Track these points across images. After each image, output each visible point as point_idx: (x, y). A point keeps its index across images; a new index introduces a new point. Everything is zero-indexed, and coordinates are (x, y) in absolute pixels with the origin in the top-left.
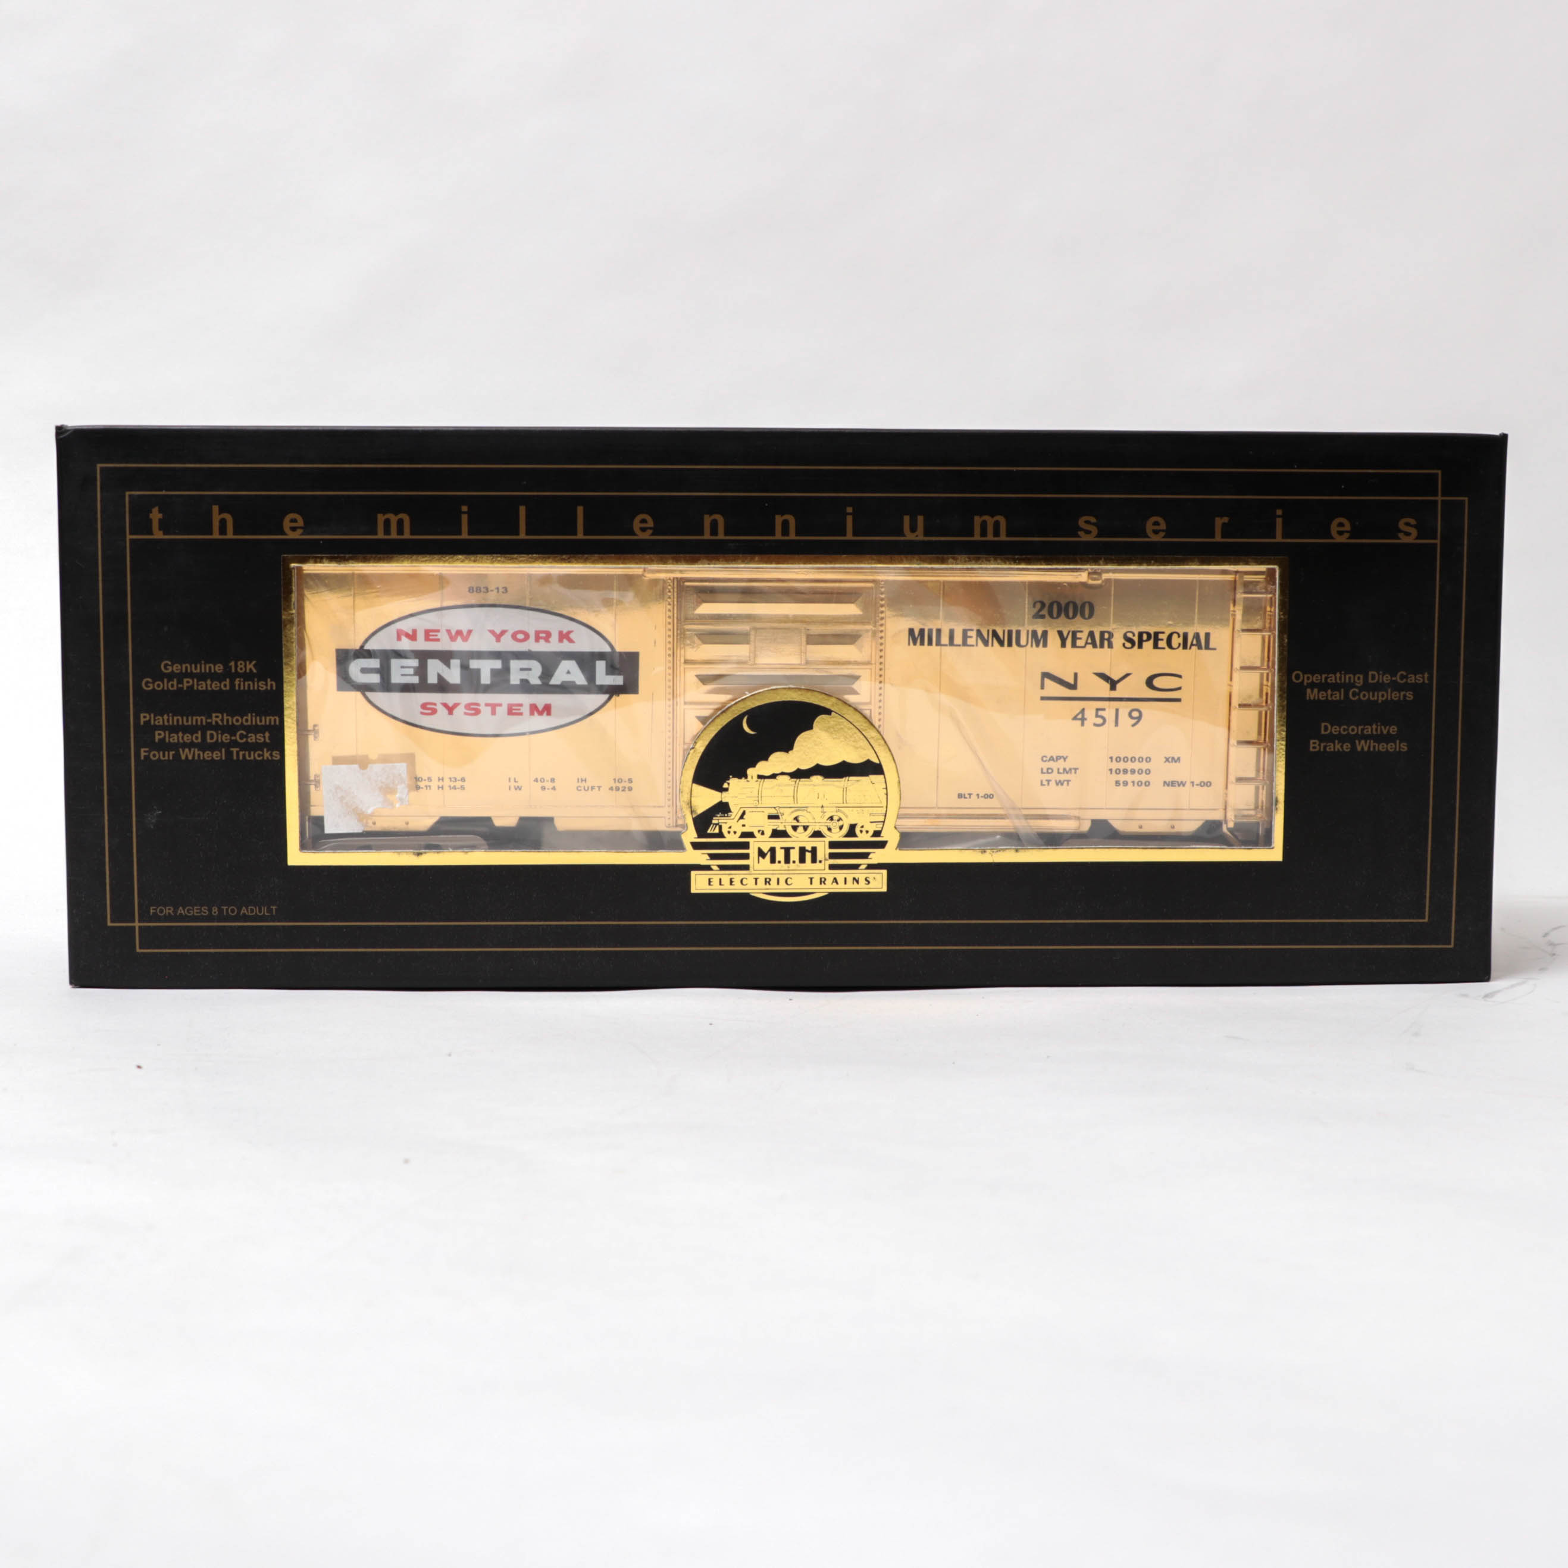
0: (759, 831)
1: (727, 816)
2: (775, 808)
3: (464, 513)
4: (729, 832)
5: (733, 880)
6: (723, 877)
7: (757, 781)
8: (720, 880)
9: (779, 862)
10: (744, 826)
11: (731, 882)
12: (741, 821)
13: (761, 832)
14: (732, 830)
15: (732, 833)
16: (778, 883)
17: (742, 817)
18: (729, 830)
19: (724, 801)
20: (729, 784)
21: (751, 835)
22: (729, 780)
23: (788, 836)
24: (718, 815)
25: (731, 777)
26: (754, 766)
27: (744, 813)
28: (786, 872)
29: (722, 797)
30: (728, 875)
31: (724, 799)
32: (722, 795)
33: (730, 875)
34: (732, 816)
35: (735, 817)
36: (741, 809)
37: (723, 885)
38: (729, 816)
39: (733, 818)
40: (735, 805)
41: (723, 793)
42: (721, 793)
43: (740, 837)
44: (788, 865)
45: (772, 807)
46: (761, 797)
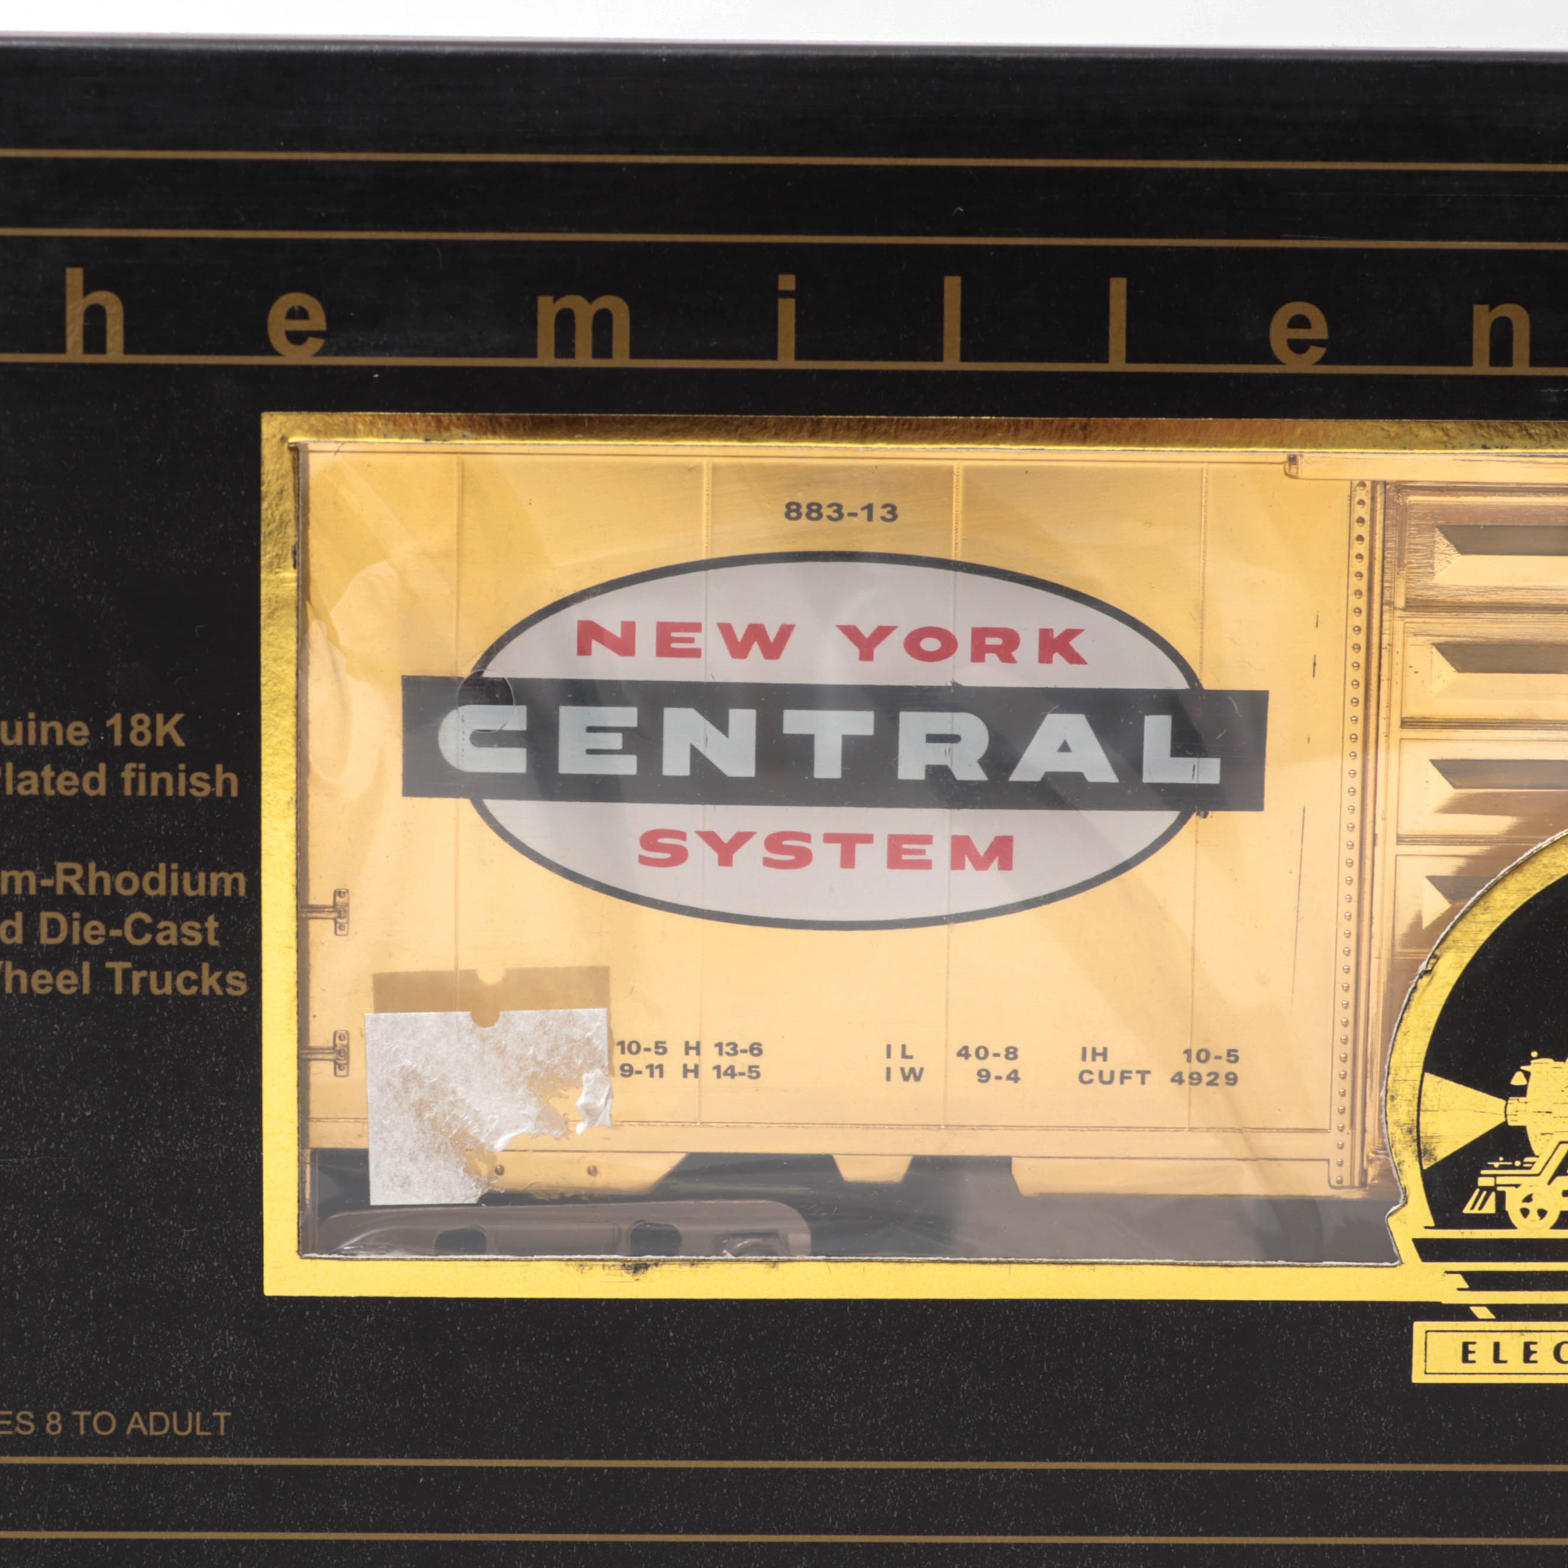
1: (1521, 1168)
3: (787, 294)
4: (1525, 1212)
5: (1532, 1348)
6: (1504, 1339)
8: (1497, 1346)
11: (1528, 1354)
12: (1559, 1179)
14: (1533, 1207)
15: (1534, 1215)
18: (1526, 1205)
19: (1510, 1124)
20: (1527, 1075)
22: (1529, 1064)
24: (1496, 1165)
25: (1534, 1054)
29: (1508, 1113)
30: (1519, 1334)
31: (1513, 1118)
32: (1509, 1106)
33: (1525, 1334)
34: (1535, 1165)
35: (1544, 1167)
36: (1562, 1146)
37: (1505, 1362)
38: (1525, 1165)
39: (1537, 1172)
40: (1543, 1134)
41: (1509, 1101)
42: (1506, 1099)
43: (1557, 1226)
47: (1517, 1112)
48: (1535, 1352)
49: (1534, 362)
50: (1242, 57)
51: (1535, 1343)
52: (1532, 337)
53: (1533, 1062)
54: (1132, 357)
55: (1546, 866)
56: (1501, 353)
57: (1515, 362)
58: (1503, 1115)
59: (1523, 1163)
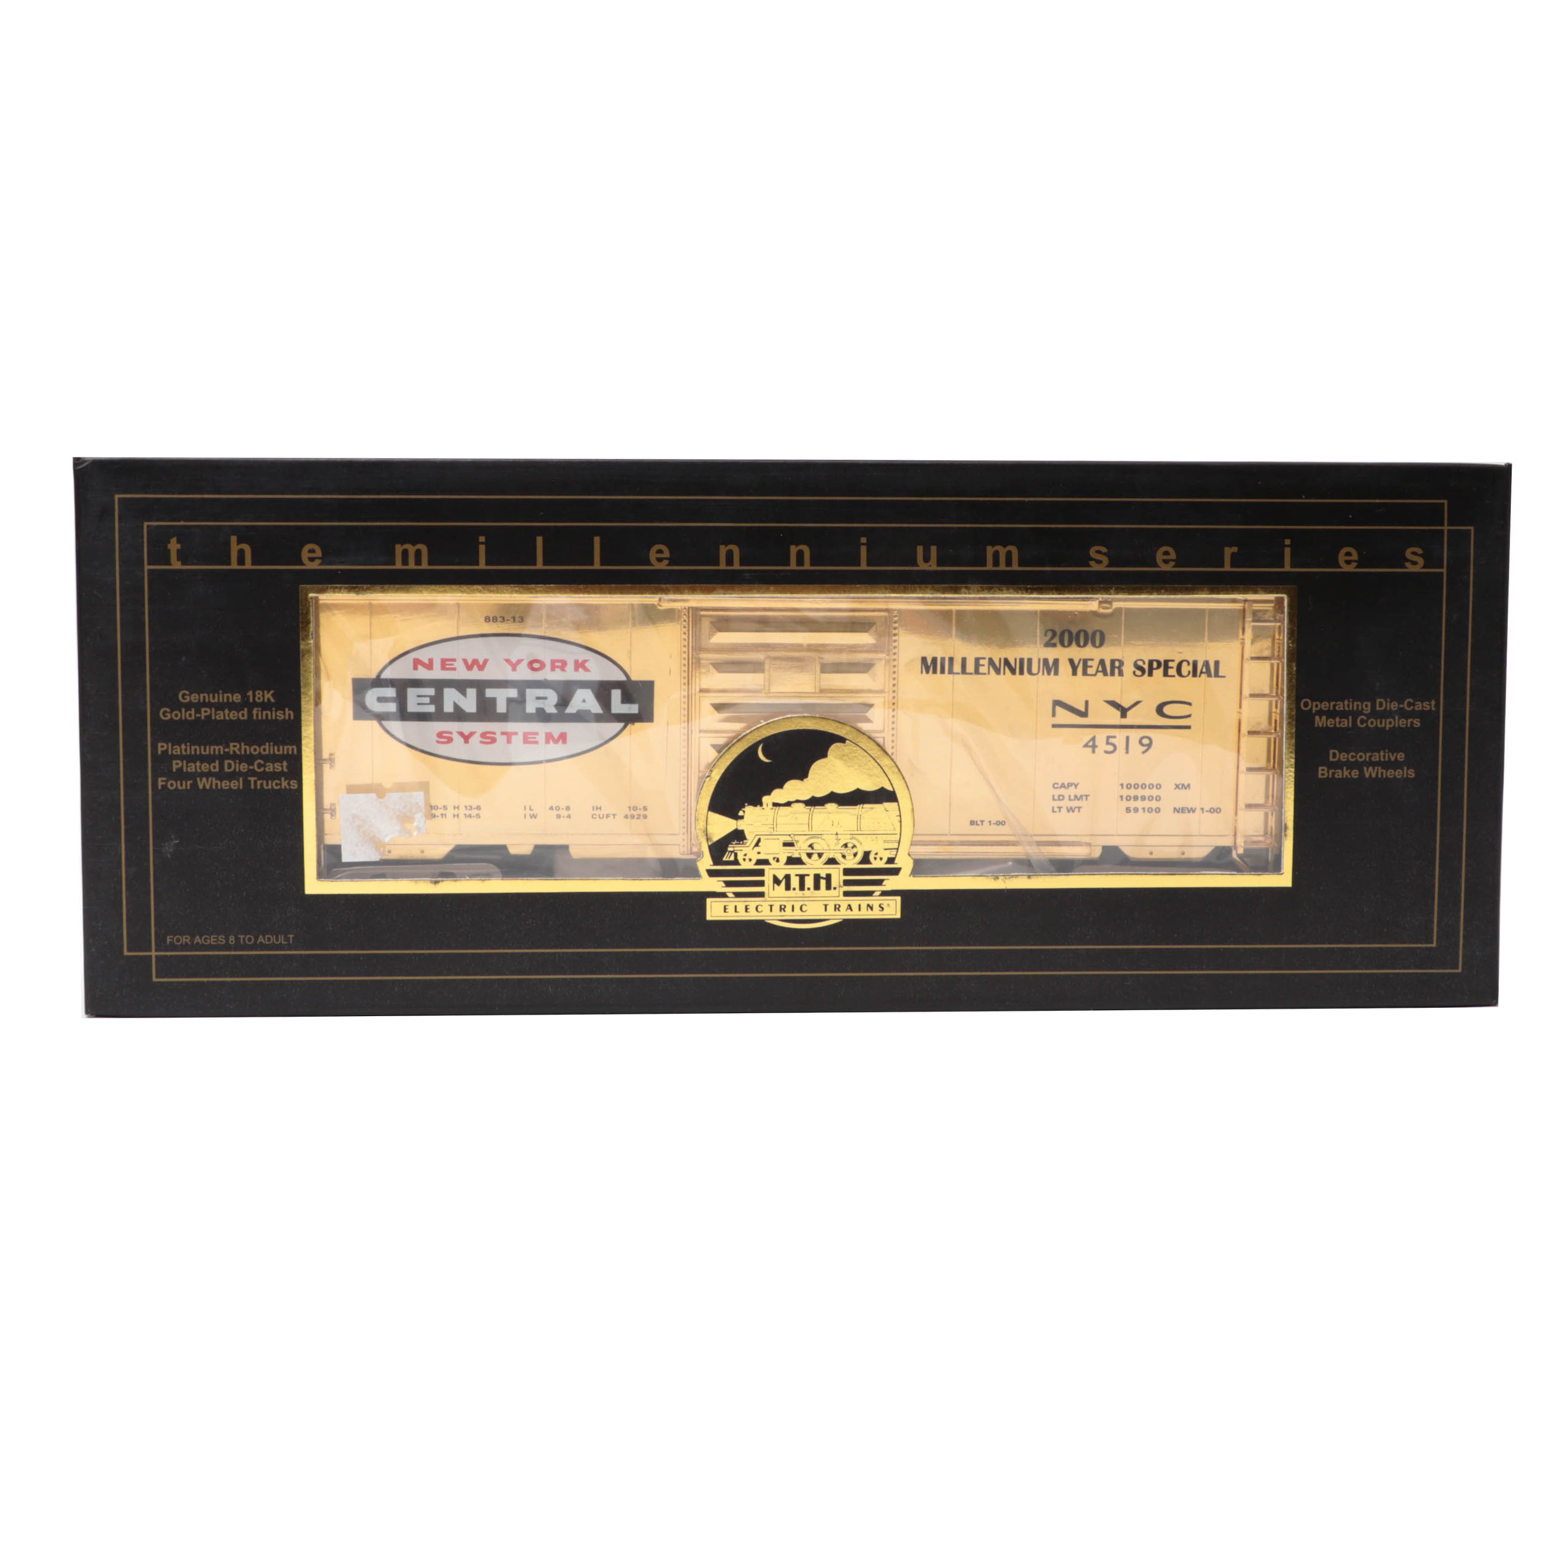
6: (738, 904)
12: (756, 848)
15: (747, 860)
19: (739, 829)
22: (744, 808)
23: (803, 863)
26: (769, 794)
28: (801, 899)
29: (737, 825)
30: (743, 902)
31: (739, 827)
32: (738, 823)
33: (745, 902)
34: (747, 843)
35: (750, 844)
36: (756, 836)
37: (739, 912)
39: (748, 846)
40: (750, 832)
41: (738, 821)
43: (756, 864)
44: (803, 892)
45: (787, 835)
46: (776, 825)
47: (741, 825)
48: (749, 909)
53: (746, 807)
55: (749, 739)
59: (743, 842)
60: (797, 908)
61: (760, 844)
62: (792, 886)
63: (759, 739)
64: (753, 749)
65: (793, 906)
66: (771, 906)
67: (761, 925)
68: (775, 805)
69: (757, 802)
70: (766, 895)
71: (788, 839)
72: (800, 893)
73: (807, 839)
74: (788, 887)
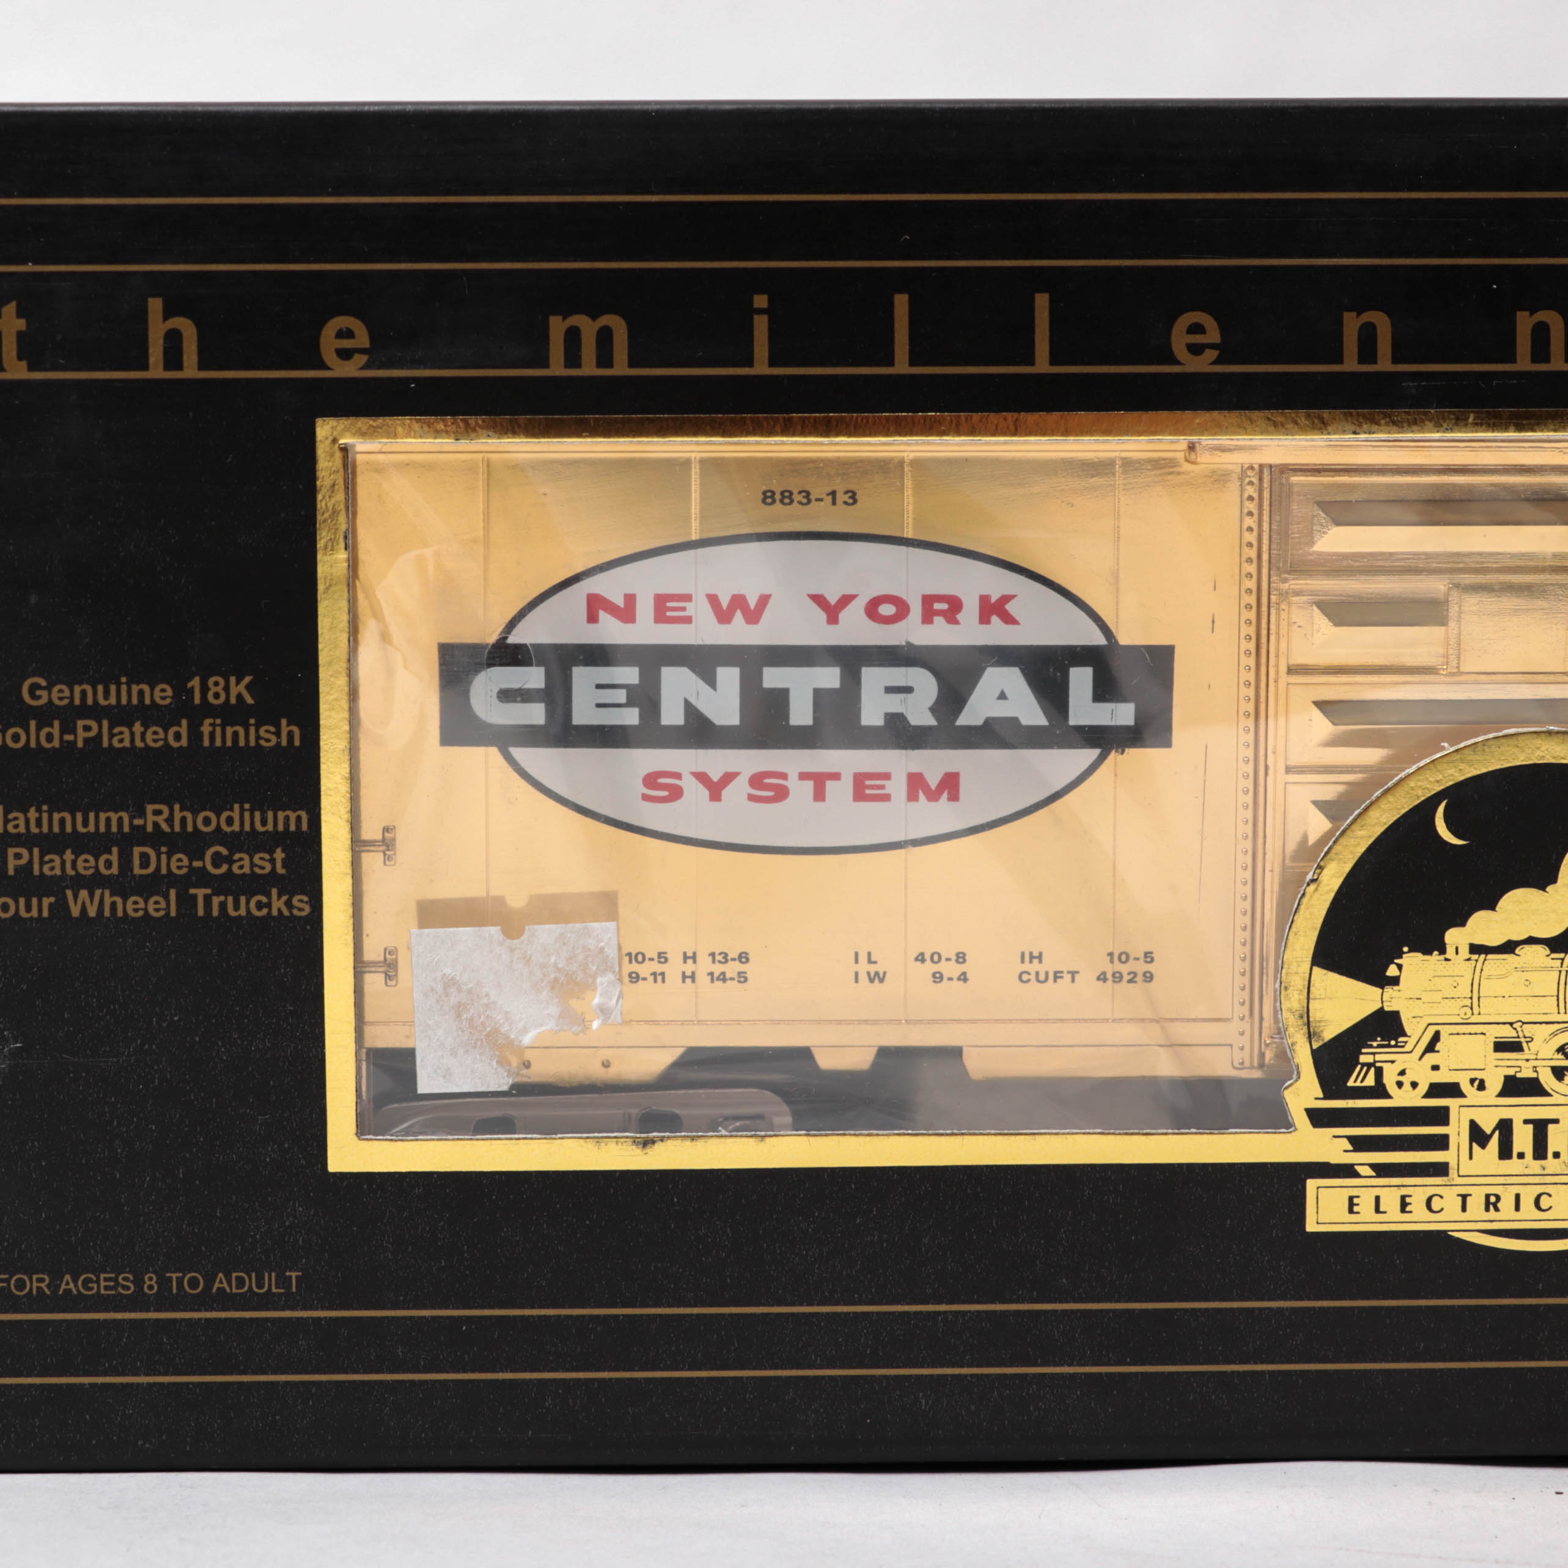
0: (1472, 1081)
1: (1396, 1046)
2: (1511, 1024)
3: (761, 311)
4: (1400, 1084)
5: (1408, 1200)
6: (1384, 1193)
7: (1469, 959)
8: (1377, 1199)
9: (1521, 1156)
10: (1435, 1068)
11: (1404, 1205)
12: (1428, 1055)
13: (1476, 1083)
14: (1406, 1080)
15: (1407, 1086)
16: (1517, 1208)
17: (1431, 1048)
18: (1401, 1078)
19: (1386, 1009)
20: (1400, 967)
21: (1452, 1090)
22: (1401, 957)
23: (1544, 1093)
24: (1375, 1044)
25: (1406, 949)
26: (1463, 923)
27: (1436, 1037)
28: (1537, 1180)
29: (1384, 1000)
30: (1396, 1188)
31: (1389, 1004)
32: (1384, 994)
33: (1401, 1188)
34: (1408, 1044)
35: (1415, 1046)
36: (1430, 1027)
37: (1385, 1212)
38: (1399, 1044)
39: (1410, 1050)
40: (1414, 1017)
41: (1385, 990)
42: (1382, 988)
43: (1427, 1095)
44: (1543, 1162)
45: (1504, 1023)
46: (1479, 998)
47: (1393, 999)
48: (1410, 1204)
49: (1395, 360)
50: (1144, 105)
51: (1410, 1196)
52: (1393, 339)
53: (1404, 956)
54: (1054, 360)
55: (1412, 789)
56: (1368, 352)
57: (1379, 361)
58: (1380, 1002)
59: (1397, 1042)
60: (1527, 1202)
61: (1438, 1047)
62: (1516, 1149)
63: (1438, 788)
64: (1423, 812)
65: (1518, 1197)
66: (1464, 1197)
67: (1440, 1239)
68: (1475, 949)
69: (1433, 944)
70: (1453, 1172)
71: (1507, 1033)
72: (1536, 1166)
73: (1554, 1034)
74: (1505, 1152)
